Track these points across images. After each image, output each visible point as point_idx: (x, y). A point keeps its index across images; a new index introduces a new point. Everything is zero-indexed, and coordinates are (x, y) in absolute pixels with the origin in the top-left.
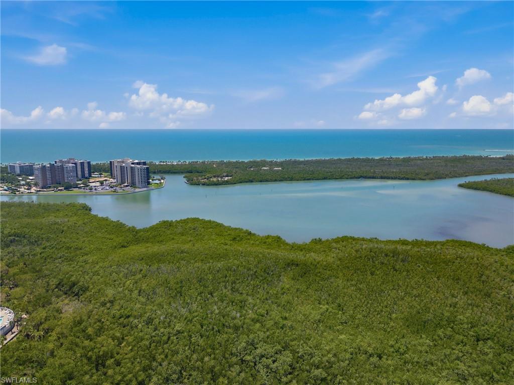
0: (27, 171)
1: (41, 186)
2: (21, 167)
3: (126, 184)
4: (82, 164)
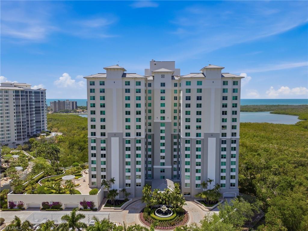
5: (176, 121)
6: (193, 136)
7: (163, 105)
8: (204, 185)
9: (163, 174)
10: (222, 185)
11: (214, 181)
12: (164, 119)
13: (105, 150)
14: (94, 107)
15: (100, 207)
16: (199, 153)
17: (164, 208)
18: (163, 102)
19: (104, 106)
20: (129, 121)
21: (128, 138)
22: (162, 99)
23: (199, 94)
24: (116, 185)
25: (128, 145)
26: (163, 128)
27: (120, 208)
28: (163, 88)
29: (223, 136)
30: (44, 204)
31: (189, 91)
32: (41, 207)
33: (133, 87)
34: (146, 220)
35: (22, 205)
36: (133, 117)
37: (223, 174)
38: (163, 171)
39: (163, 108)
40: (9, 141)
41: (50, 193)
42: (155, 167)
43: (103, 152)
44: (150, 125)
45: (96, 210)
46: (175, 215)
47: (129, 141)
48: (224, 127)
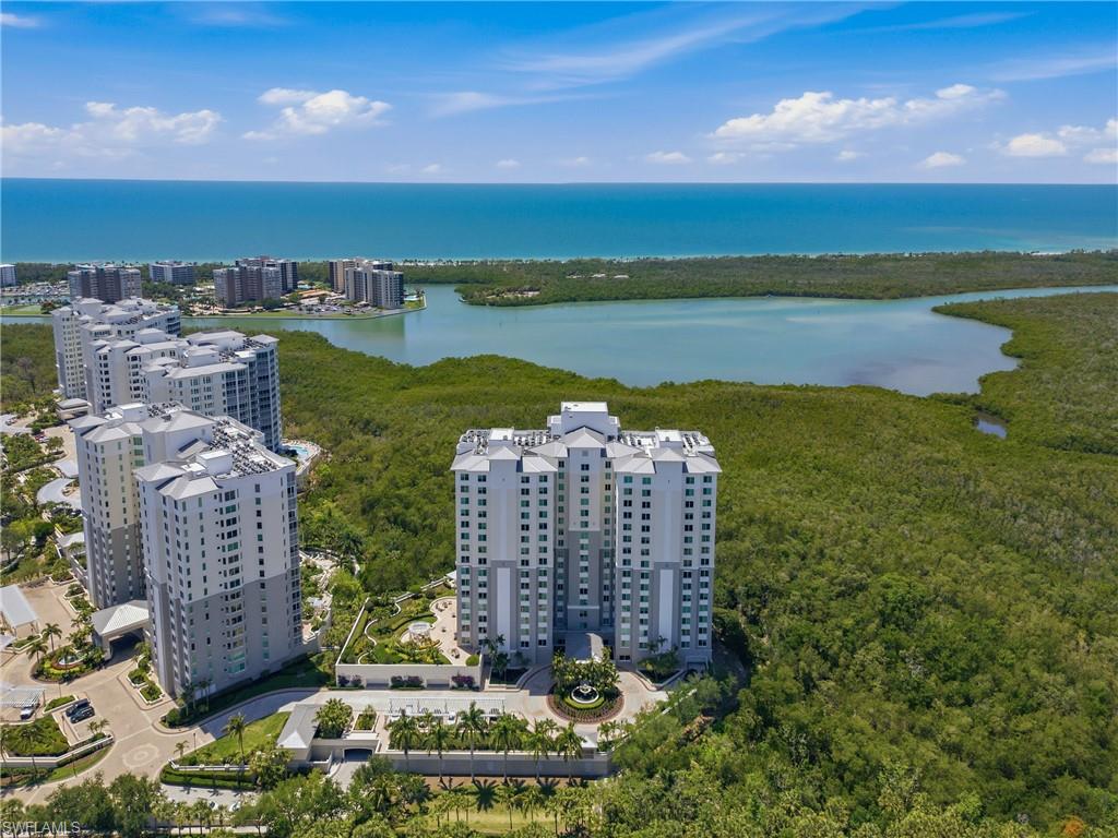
0: (185, 276)
1: (227, 302)
2: (175, 271)
3: (363, 302)
4: (284, 266)
5: (608, 527)
6: (636, 566)
7: (584, 502)
8: (652, 646)
9: (584, 619)
10: (683, 644)
11: (670, 640)
12: (587, 526)
13: (485, 586)
14: (467, 514)
15: (483, 682)
16: (645, 593)
17: (586, 688)
18: (585, 496)
19: (485, 515)
20: (528, 541)
21: (525, 568)
22: (584, 491)
23: (646, 499)
24: (506, 648)
25: (525, 580)
26: (584, 541)
27: (515, 686)
28: (585, 473)
29: (685, 565)
30: (394, 679)
31: (629, 492)
32: (390, 684)
33: (534, 486)
34: (559, 707)
35: (359, 681)
36: (534, 533)
37: (686, 627)
38: (584, 614)
39: (585, 508)
41: (399, 662)
42: (569, 607)
43: (483, 590)
44: (561, 533)
45: (477, 689)
46: (602, 699)
47: (527, 573)
48: (687, 552)
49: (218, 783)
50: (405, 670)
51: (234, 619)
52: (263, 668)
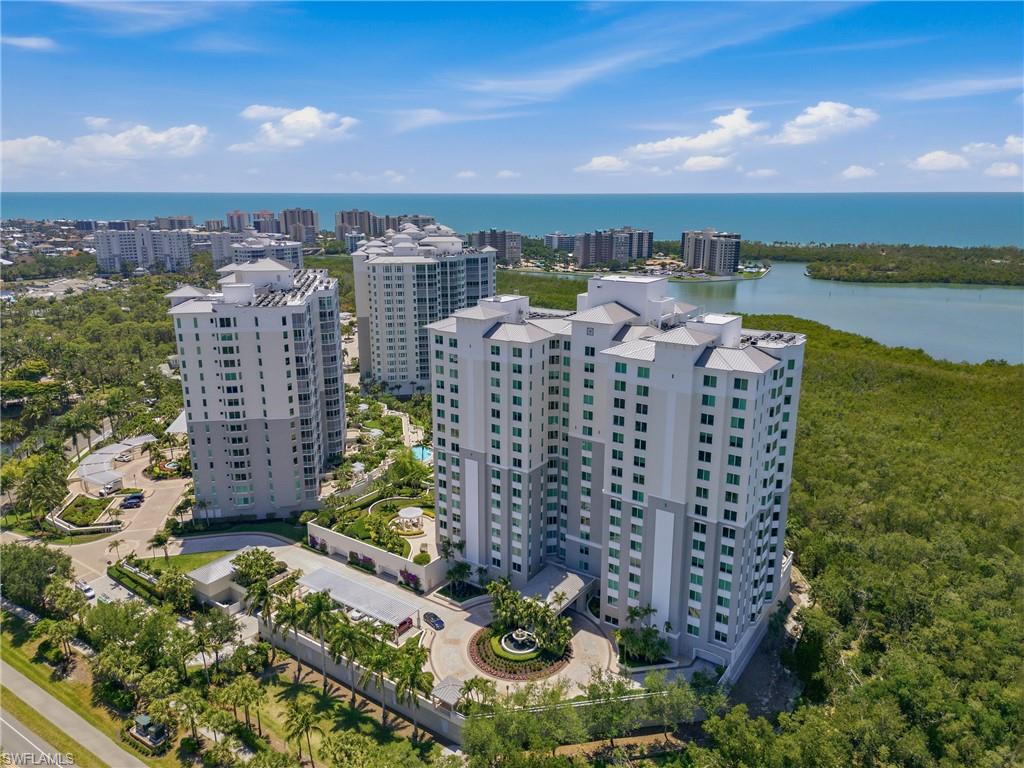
0: (567, 244)
1: (580, 263)
2: (560, 240)
3: (700, 269)
4: (641, 236)
6: (627, 496)
7: (588, 400)
9: (584, 557)
10: (690, 628)
12: (590, 434)
14: (442, 386)
15: (431, 590)
16: (637, 538)
17: (521, 635)
18: (589, 392)
19: (456, 390)
20: (499, 432)
21: (496, 467)
22: (588, 385)
23: (643, 400)
25: (495, 482)
26: (588, 454)
27: (459, 604)
28: (590, 359)
29: (697, 512)
30: (352, 554)
31: (622, 386)
32: (348, 558)
33: (505, 359)
34: (477, 645)
35: (326, 546)
36: (505, 423)
37: (695, 605)
38: (585, 550)
39: (588, 408)
40: (404, 377)
42: (568, 536)
44: (566, 439)
45: (421, 594)
47: (498, 473)
48: (702, 492)
49: (139, 589)
50: (366, 549)
51: (235, 451)
52: (271, 511)
